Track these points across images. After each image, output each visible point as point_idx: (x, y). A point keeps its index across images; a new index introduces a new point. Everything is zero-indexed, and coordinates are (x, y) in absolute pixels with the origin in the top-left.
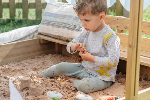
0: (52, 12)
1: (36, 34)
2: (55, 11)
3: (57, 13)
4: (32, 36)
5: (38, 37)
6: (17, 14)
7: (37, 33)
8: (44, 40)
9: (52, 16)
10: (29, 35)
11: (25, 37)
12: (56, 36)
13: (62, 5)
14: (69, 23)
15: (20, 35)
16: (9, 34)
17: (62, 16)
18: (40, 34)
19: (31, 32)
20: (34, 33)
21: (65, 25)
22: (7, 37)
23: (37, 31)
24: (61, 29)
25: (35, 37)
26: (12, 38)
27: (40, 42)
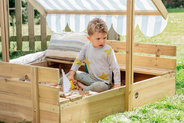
0: (58, 40)
1: (43, 58)
2: (61, 39)
3: (62, 40)
4: (40, 60)
5: (46, 60)
6: (12, 46)
7: (45, 57)
8: (51, 62)
9: (58, 43)
10: (38, 59)
11: (36, 60)
12: (62, 58)
13: (65, 34)
14: (74, 47)
15: (31, 59)
16: (21, 58)
17: (67, 42)
18: (47, 57)
19: (40, 56)
20: (42, 57)
21: (71, 49)
22: (20, 61)
23: (44, 55)
24: (67, 52)
25: (42, 60)
26: (25, 61)
27: (48, 64)
